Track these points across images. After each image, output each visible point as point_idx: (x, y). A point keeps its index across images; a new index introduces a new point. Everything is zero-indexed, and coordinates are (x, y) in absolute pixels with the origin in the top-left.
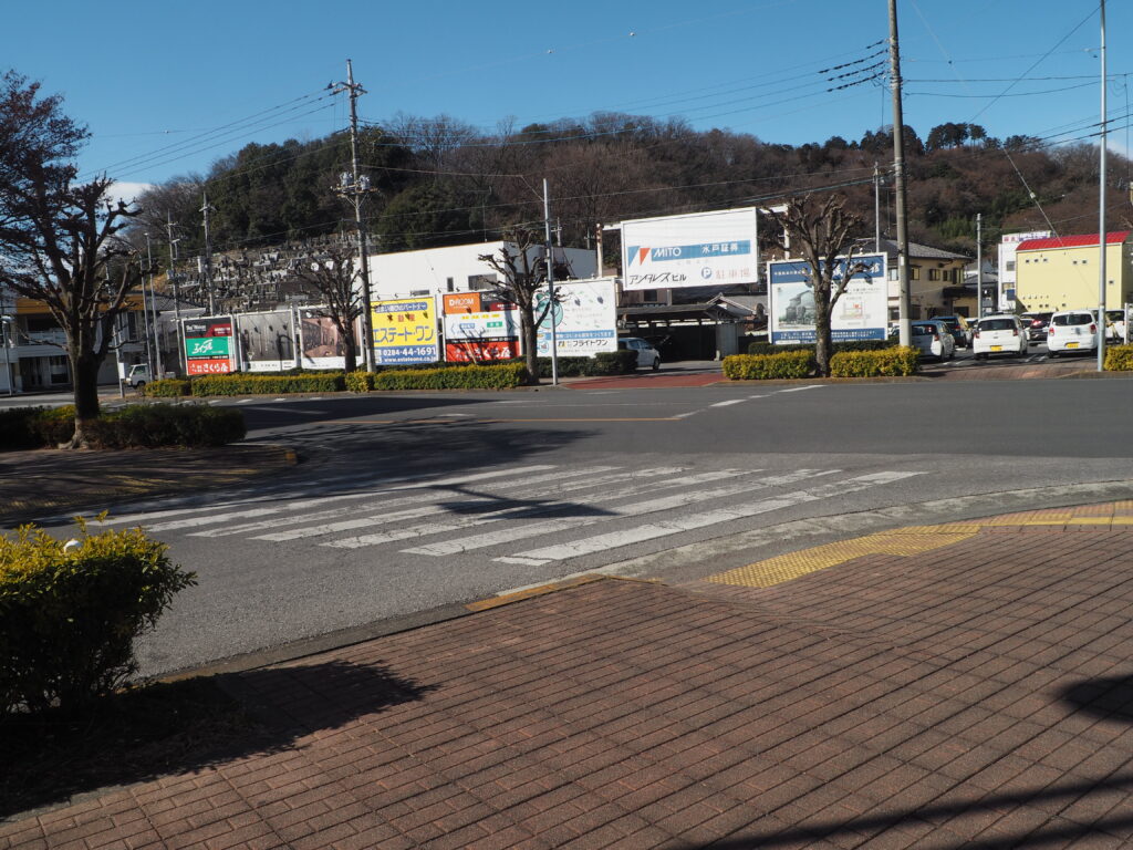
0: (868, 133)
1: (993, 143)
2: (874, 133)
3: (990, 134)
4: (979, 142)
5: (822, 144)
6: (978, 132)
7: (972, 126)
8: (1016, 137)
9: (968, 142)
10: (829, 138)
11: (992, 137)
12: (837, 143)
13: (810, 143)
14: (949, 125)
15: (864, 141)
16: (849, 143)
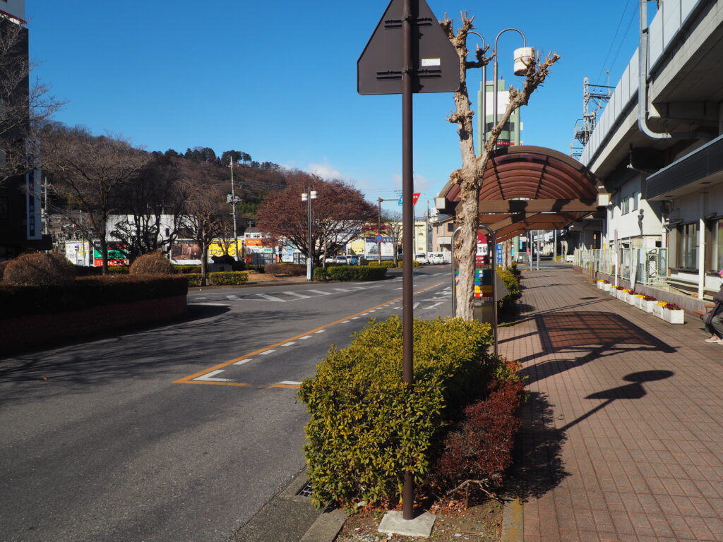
0: (189, 150)
1: (255, 164)
2: (192, 150)
3: (254, 159)
4: (248, 163)
5: (164, 152)
6: (247, 157)
7: (244, 153)
8: (267, 163)
9: (241, 162)
10: (167, 150)
11: (255, 161)
12: (171, 153)
13: (157, 151)
14: (233, 151)
15: (186, 154)
16: (179, 154)
